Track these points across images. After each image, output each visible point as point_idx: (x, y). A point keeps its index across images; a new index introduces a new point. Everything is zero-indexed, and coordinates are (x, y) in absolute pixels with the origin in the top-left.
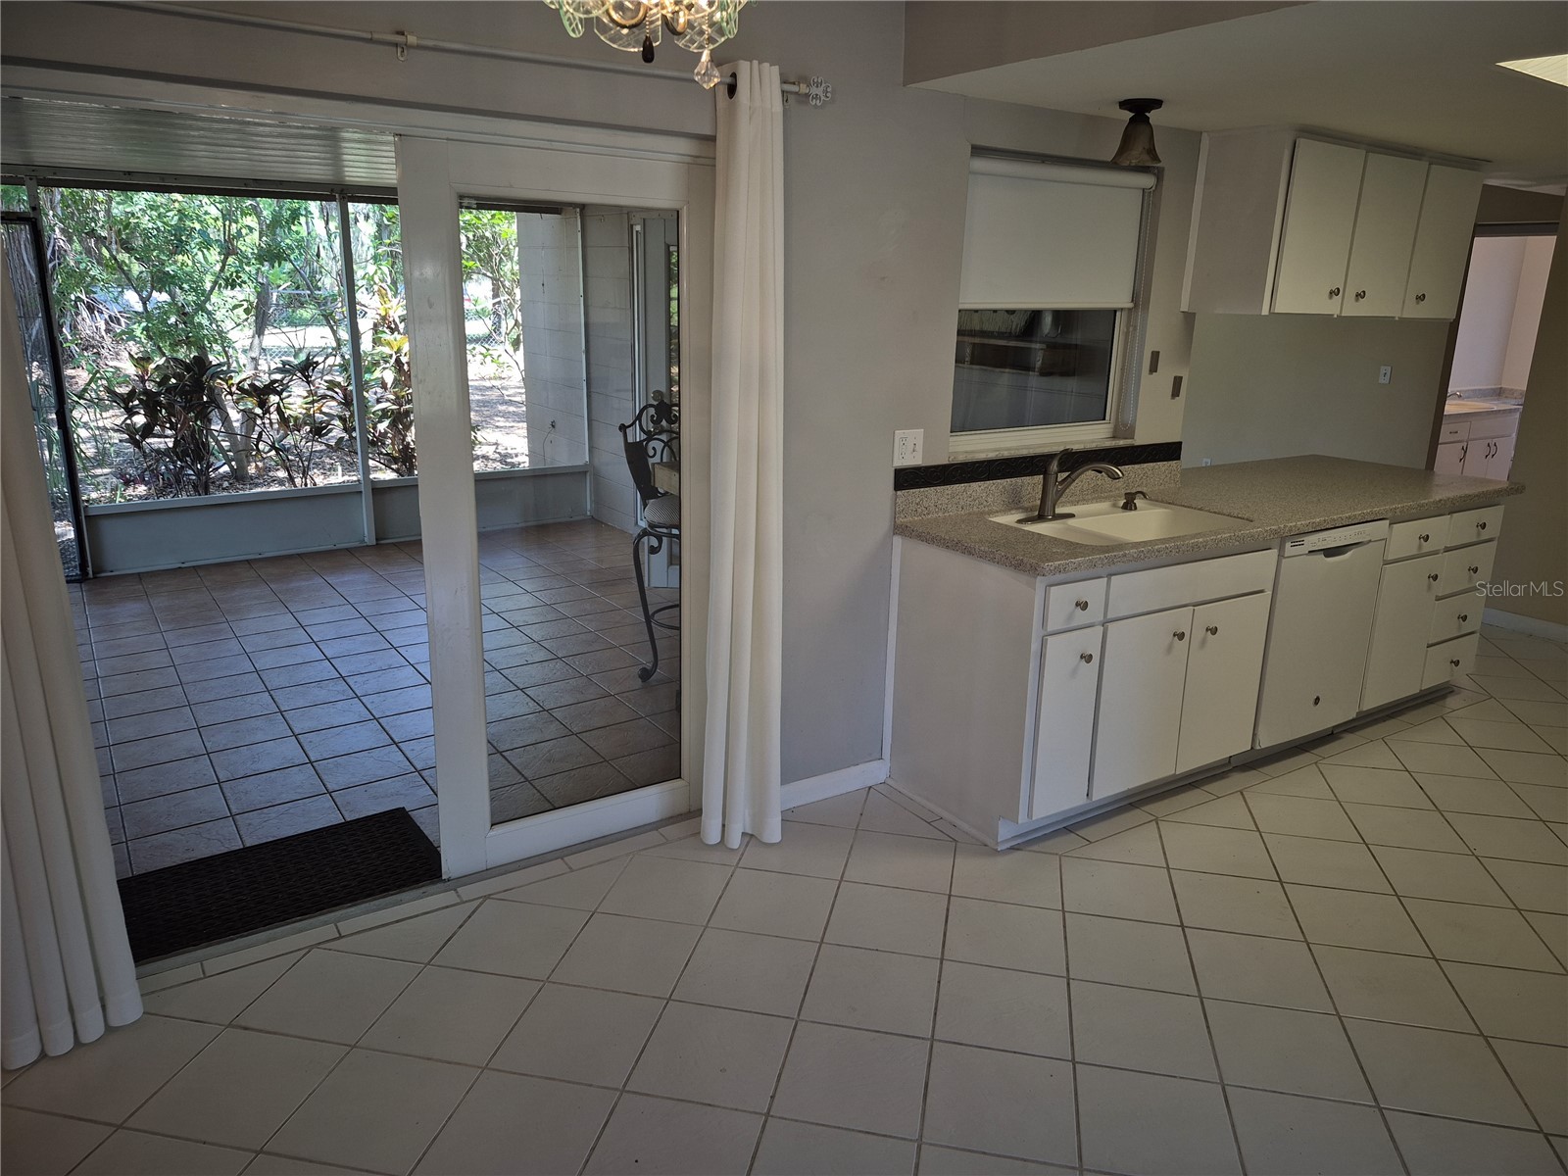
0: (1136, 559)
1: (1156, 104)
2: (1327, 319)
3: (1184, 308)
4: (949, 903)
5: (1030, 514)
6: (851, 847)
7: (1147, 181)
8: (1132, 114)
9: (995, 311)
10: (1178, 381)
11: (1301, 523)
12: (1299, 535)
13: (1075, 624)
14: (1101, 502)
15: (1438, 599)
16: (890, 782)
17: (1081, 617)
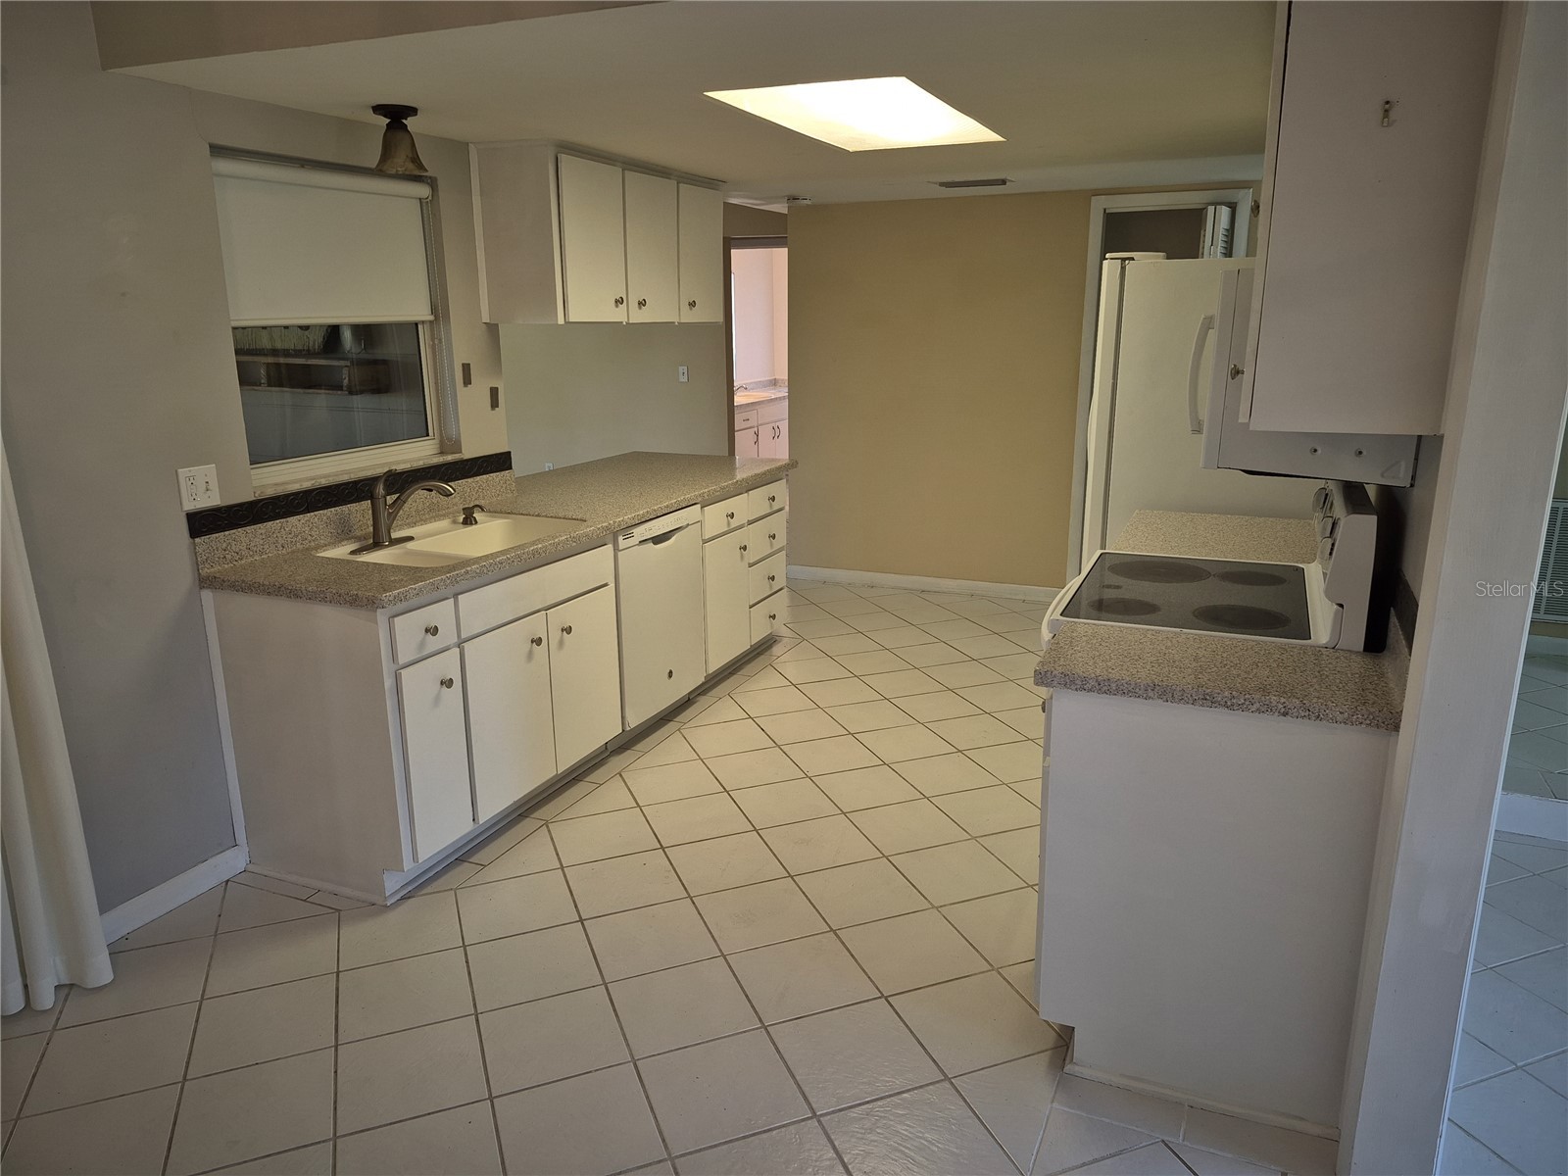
0: (479, 575)
1: (412, 111)
2: (615, 325)
3: (486, 319)
4: (338, 980)
5: (364, 543)
6: (211, 957)
7: (423, 191)
8: (388, 121)
9: (286, 327)
10: (494, 392)
11: (628, 517)
12: (627, 529)
13: (426, 652)
14: (440, 520)
15: (751, 565)
16: (251, 868)
17: (433, 643)
